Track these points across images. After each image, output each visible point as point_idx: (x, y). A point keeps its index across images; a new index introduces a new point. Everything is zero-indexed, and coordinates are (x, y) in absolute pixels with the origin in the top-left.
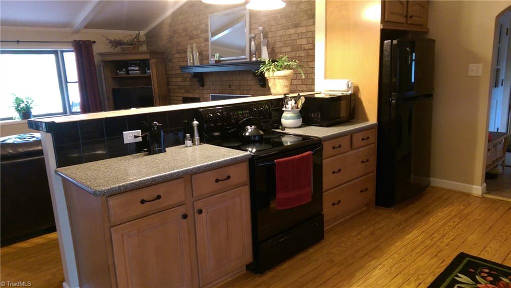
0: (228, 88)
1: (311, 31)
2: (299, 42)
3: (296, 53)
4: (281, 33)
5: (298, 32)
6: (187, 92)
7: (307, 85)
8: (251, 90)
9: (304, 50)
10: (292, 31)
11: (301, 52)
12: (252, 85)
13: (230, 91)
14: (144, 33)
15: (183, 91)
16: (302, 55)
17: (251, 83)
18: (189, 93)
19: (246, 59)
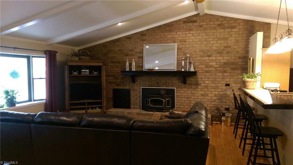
0: (156, 84)
1: (218, 60)
2: (210, 64)
3: (208, 69)
4: (199, 58)
5: (210, 59)
6: (117, 85)
7: (215, 84)
8: (175, 85)
9: (214, 67)
10: (207, 58)
11: (211, 68)
12: (175, 83)
13: (157, 86)
14: (78, 49)
15: (114, 85)
16: (212, 70)
17: (175, 82)
18: (120, 86)
19: (175, 69)
